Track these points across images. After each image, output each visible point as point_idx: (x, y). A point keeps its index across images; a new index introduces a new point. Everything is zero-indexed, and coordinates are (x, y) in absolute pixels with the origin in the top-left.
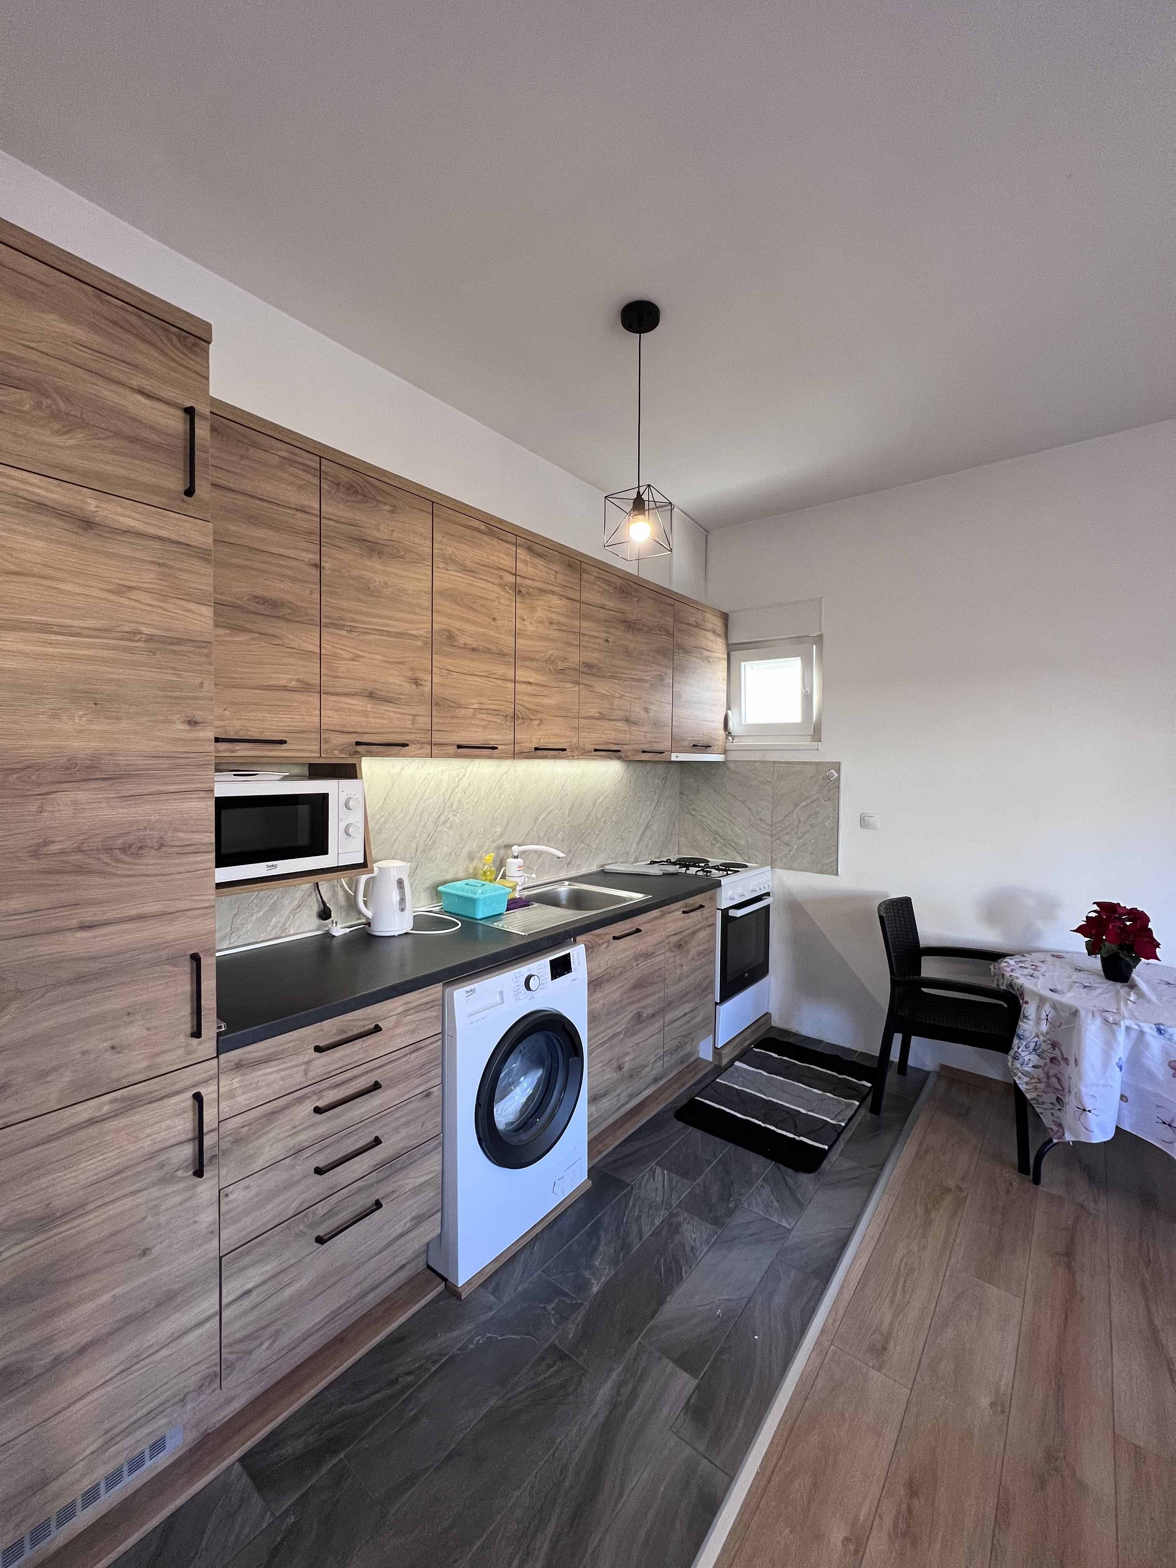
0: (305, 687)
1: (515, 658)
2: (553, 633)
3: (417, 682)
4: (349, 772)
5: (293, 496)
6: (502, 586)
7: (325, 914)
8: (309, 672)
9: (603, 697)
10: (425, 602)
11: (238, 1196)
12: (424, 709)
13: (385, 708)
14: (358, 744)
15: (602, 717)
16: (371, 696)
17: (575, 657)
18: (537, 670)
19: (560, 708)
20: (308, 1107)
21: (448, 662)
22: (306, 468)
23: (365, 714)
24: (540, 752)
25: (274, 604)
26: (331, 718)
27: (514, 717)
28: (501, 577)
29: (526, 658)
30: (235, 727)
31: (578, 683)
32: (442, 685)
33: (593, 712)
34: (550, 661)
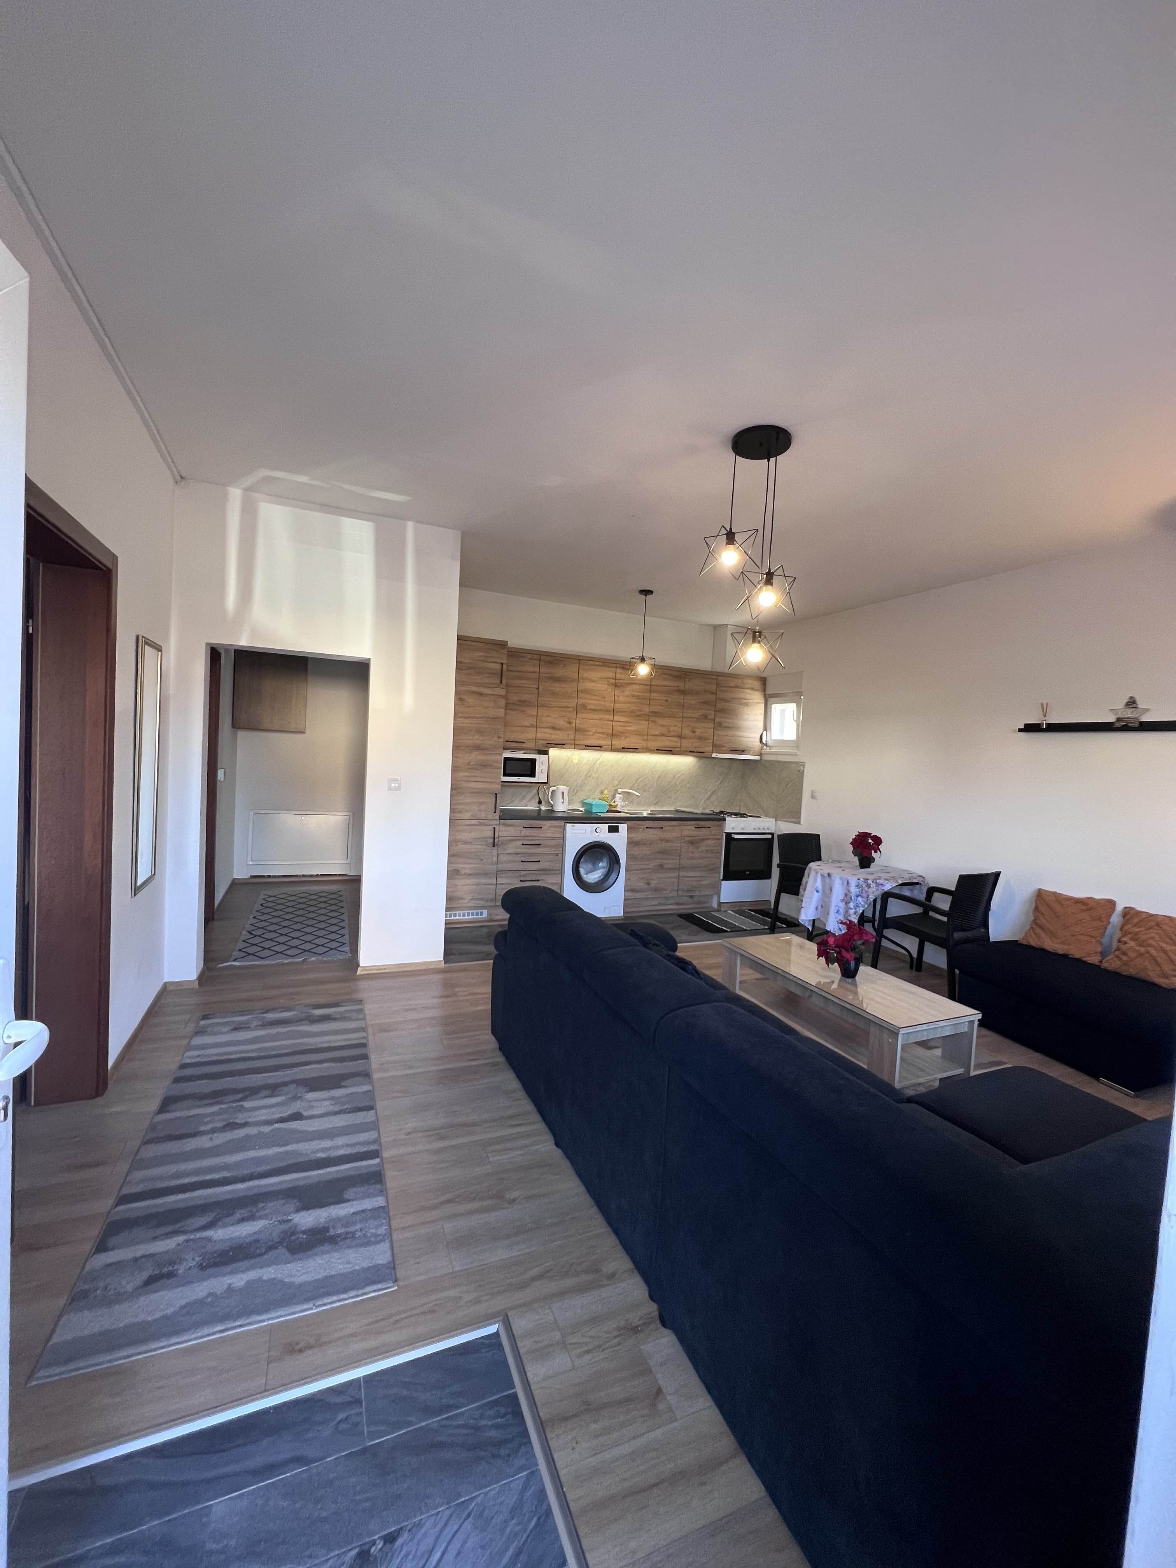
0: (532, 726)
1: (614, 712)
2: (634, 700)
3: (570, 723)
4: (545, 753)
5: (531, 669)
6: (609, 685)
7: (540, 802)
8: (533, 721)
9: (662, 726)
10: (575, 695)
11: (503, 858)
12: (573, 732)
13: (558, 732)
14: (548, 744)
15: (662, 735)
16: (553, 728)
17: (646, 709)
18: (624, 716)
19: (636, 731)
20: (521, 842)
21: (584, 716)
22: (536, 659)
23: (551, 734)
24: (625, 749)
25: (524, 702)
26: (539, 735)
27: (612, 735)
28: (608, 681)
29: (618, 712)
30: (512, 738)
31: (648, 720)
32: (580, 724)
33: (657, 733)
34: (632, 712)
